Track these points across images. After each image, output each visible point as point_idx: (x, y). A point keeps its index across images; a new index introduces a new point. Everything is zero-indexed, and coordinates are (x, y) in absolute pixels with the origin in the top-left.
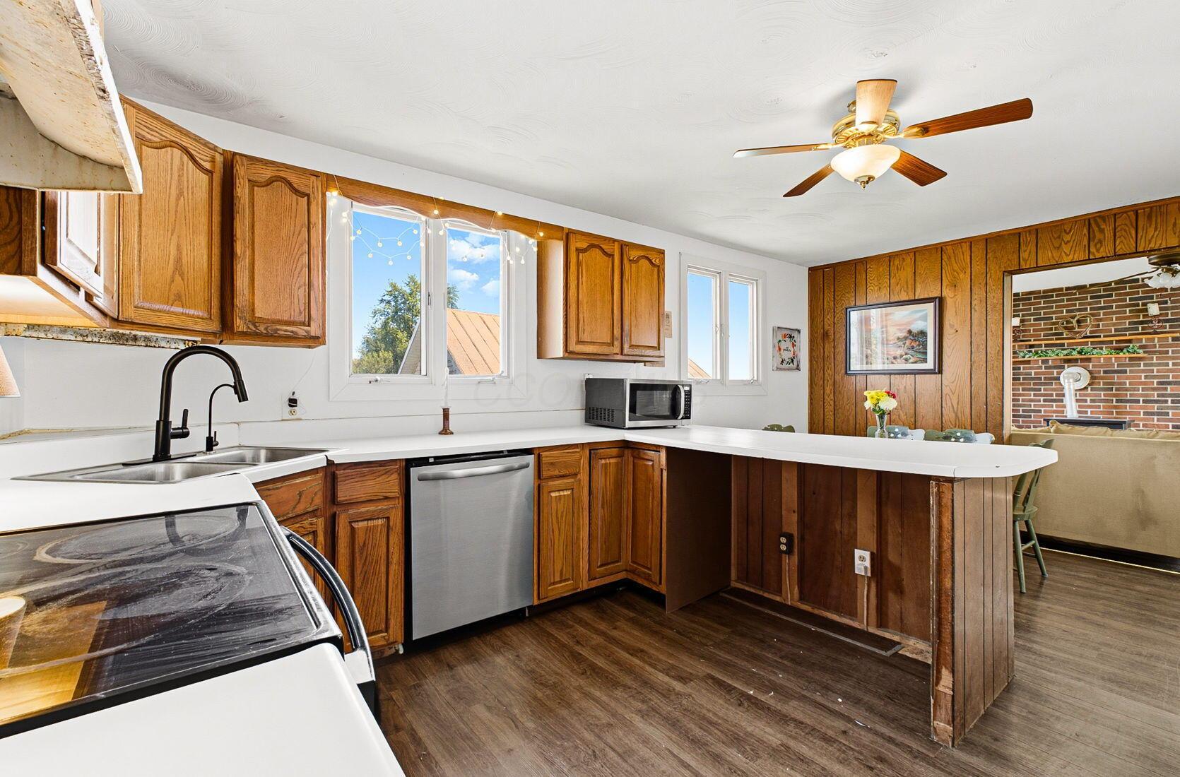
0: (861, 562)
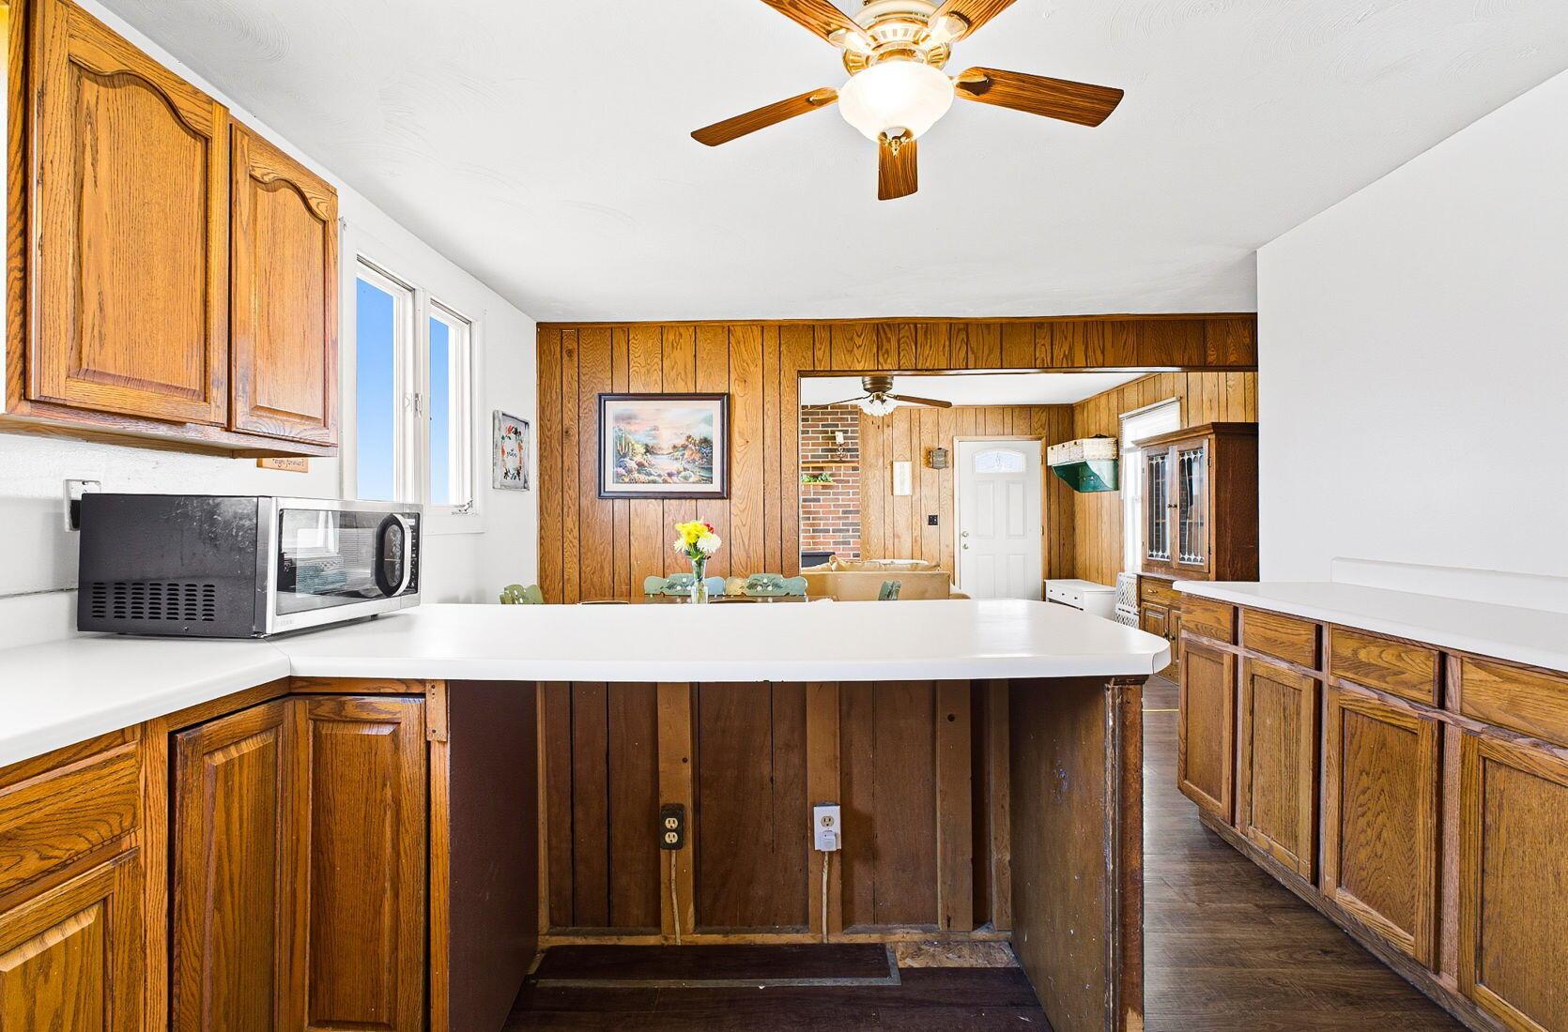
0: (826, 828)
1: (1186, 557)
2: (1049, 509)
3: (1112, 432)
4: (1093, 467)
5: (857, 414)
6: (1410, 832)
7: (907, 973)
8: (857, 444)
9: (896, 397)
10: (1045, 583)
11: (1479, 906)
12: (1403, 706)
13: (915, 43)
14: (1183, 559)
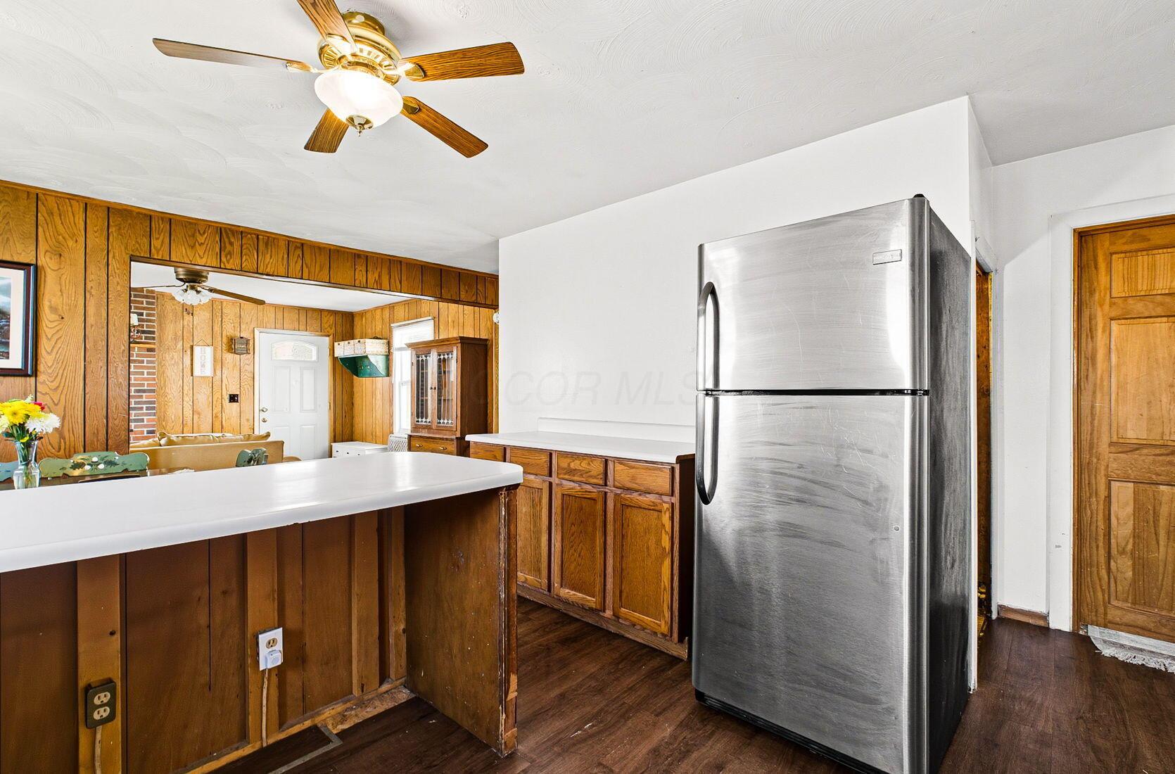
0: (270, 649)
1: (442, 421)
2: (335, 390)
3: (385, 336)
4: (372, 359)
5: (154, 298)
6: (593, 547)
7: (342, 735)
8: (153, 326)
9: (211, 290)
10: (331, 447)
11: (621, 574)
12: (589, 487)
13: (380, 65)
14: (440, 423)
